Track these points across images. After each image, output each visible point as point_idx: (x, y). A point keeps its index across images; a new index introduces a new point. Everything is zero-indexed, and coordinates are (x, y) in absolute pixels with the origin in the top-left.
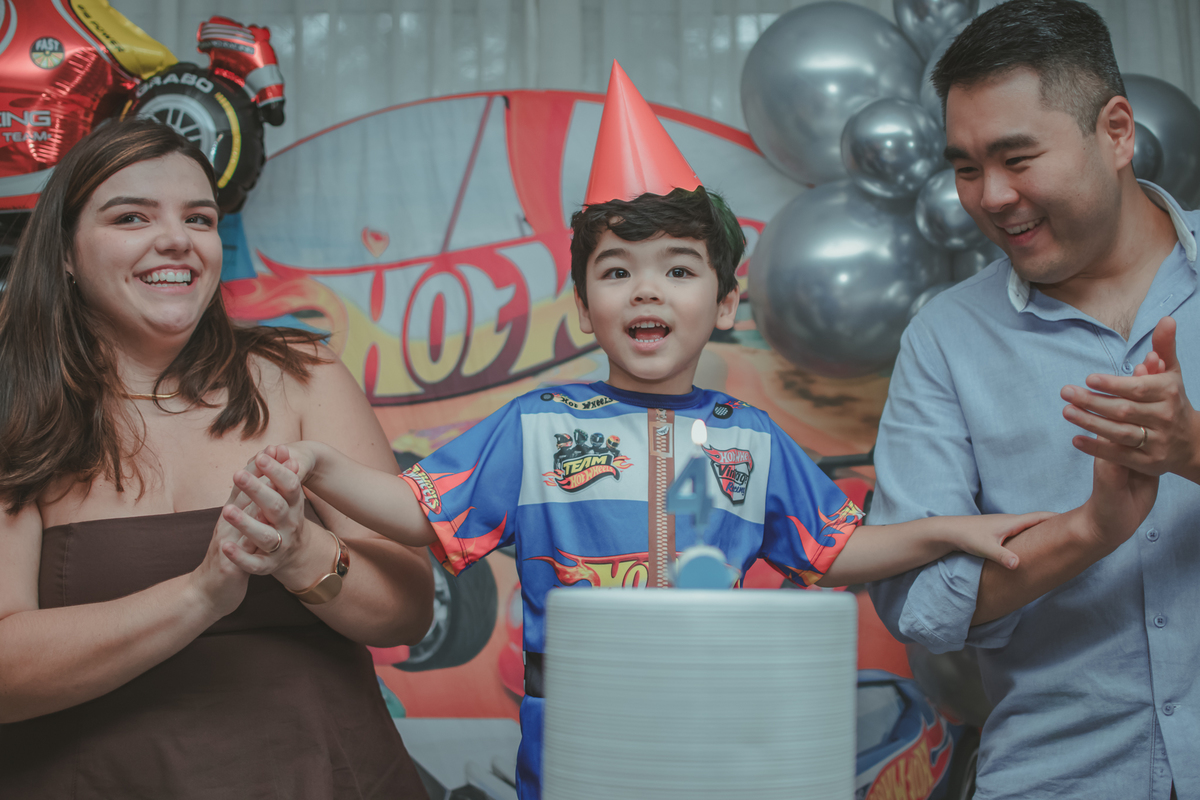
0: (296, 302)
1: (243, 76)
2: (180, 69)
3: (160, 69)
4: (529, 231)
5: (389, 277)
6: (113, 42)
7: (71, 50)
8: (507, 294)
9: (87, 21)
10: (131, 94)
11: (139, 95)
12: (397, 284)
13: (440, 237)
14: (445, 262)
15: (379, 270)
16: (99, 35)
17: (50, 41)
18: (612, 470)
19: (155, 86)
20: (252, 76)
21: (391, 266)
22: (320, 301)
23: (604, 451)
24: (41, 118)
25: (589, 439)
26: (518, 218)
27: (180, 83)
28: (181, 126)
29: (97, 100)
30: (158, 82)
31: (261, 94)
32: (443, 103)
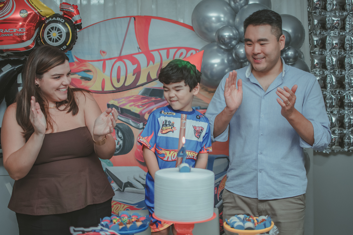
0: (84, 68)
1: (71, 17)
2: (56, 15)
3: (51, 15)
4: (140, 51)
5: (107, 62)
6: (39, 10)
7: (29, 12)
8: (135, 66)
9: (33, 5)
10: (44, 22)
11: (46, 23)
12: (109, 64)
13: (119, 52)
14: (120, 58)
16: (36, 8)
17: (24, 10)
18: (172, 130)
20: (73, 18)
21: (107, 59)
22: (90, 68)
23: (171, 125)
24: (23, 30)
25: (168, 122)
26: (138, 47)
27: (56, 20)
28: (57, 31)
29: (36, 24)
30: (51, 19)
31: (76, 22)
32: (119, 19)
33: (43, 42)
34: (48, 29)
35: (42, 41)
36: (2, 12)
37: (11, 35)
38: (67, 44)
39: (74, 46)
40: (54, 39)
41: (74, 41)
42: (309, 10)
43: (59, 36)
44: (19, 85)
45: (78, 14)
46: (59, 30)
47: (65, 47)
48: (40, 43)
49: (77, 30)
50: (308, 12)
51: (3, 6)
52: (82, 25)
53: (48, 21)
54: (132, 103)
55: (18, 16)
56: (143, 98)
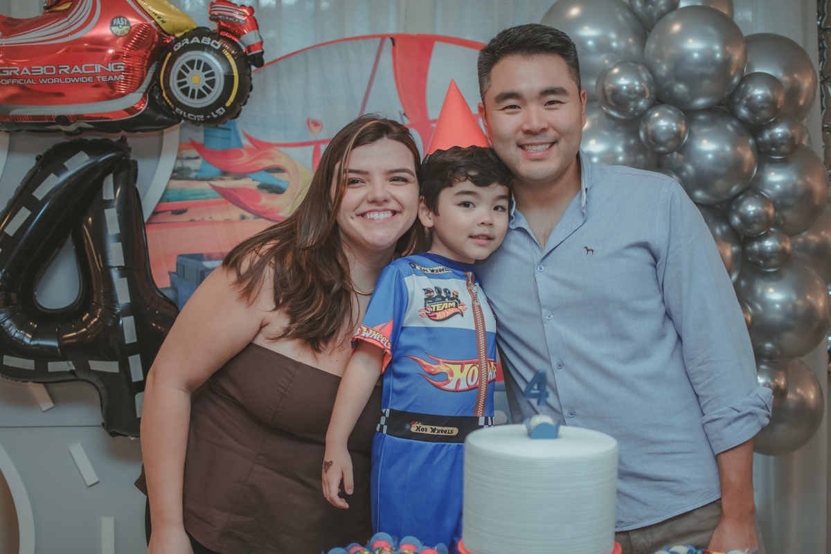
0: (268, 163)
1: (238, 37)
2: (201, 32)
3: (187, 31)
4: (407, 121)
6: (159, 18)
9: (142, 5)
10: (169, 47)
11: (176, 50)
15: (317, 144)
16: (151, 14)
17: (122, 19)
18: (459, 311)
19: (186, 44)
20: (243, 38)
21: (324, 142)
22: (282, 162)
23: (452, 299)
24: (118, 67)
26: (400, 112)
27: (200, 44)
28: (203, 71)
29: (149, 52)
30: (187, 41)
31: (249, 48)
32: (354, 41)
33: (166, 98)
34: (181, 65)
35: (164, 95)
36: (67, 23)
37: (89, 79)
38: (228, 104)
39: (243, 107)
40: (194, 91)
41: (243, 97)
42: (819, 23)
43: (207, 82)
44: (108, 204)
45: (253, 29)
46: (207, 67)
47: (221, 111)
48: (159, 99)
49: (250, 68)
50: (819, 27)
51: (70, 8)
52: (264, 57)
53: (179, 45)
55: (106, 31)
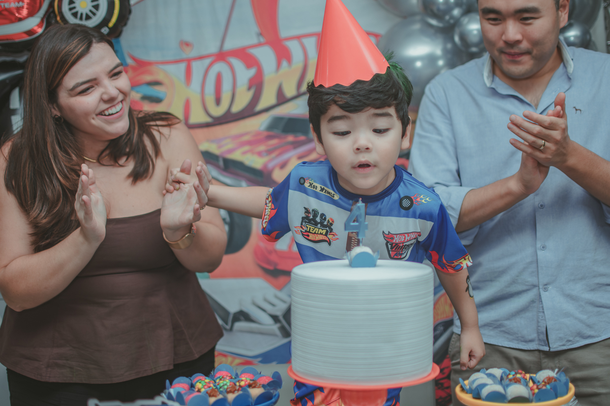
0: (148, 78)
4: (262, 40)
5: (194, 63)
8: (252, 72)
12: (198, 68)
13: (218, 44)
14: (221, 56)
15: (189, 61)
21: (195, 59)
22: (160, 77)
25: (319, 215)
26: (257, 33)
35: (58, 18)
38: (111, 24)
39: (124, 28)
43: (92, 6)
44: (14, 112)
47: (106, 30)
54: (246, 148)
56: (269, 137)
